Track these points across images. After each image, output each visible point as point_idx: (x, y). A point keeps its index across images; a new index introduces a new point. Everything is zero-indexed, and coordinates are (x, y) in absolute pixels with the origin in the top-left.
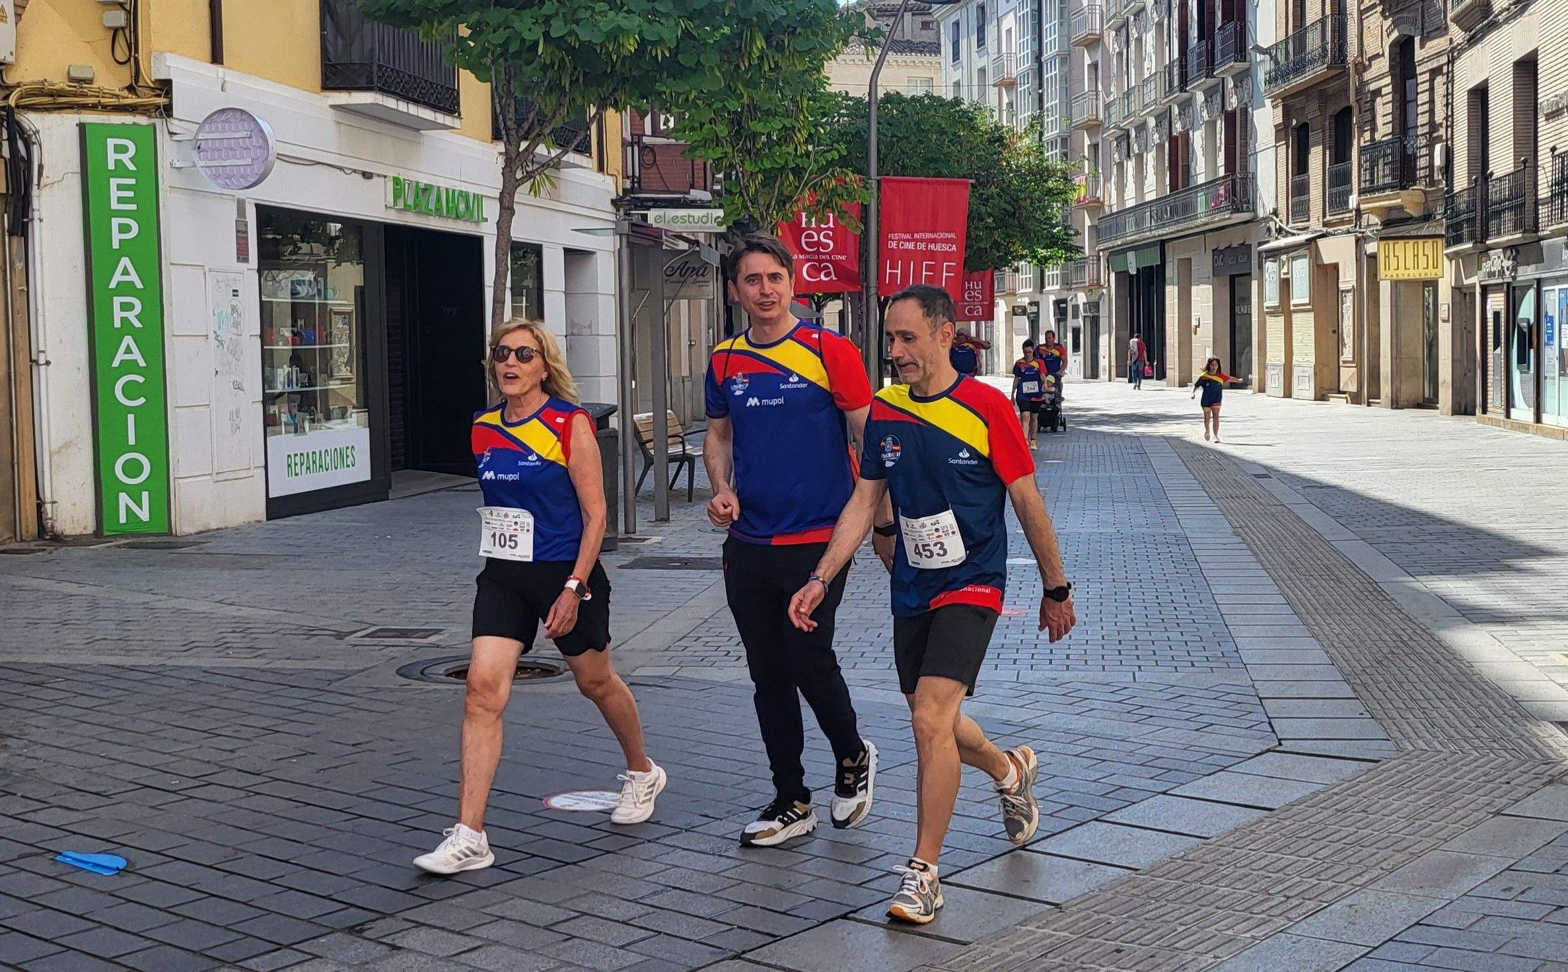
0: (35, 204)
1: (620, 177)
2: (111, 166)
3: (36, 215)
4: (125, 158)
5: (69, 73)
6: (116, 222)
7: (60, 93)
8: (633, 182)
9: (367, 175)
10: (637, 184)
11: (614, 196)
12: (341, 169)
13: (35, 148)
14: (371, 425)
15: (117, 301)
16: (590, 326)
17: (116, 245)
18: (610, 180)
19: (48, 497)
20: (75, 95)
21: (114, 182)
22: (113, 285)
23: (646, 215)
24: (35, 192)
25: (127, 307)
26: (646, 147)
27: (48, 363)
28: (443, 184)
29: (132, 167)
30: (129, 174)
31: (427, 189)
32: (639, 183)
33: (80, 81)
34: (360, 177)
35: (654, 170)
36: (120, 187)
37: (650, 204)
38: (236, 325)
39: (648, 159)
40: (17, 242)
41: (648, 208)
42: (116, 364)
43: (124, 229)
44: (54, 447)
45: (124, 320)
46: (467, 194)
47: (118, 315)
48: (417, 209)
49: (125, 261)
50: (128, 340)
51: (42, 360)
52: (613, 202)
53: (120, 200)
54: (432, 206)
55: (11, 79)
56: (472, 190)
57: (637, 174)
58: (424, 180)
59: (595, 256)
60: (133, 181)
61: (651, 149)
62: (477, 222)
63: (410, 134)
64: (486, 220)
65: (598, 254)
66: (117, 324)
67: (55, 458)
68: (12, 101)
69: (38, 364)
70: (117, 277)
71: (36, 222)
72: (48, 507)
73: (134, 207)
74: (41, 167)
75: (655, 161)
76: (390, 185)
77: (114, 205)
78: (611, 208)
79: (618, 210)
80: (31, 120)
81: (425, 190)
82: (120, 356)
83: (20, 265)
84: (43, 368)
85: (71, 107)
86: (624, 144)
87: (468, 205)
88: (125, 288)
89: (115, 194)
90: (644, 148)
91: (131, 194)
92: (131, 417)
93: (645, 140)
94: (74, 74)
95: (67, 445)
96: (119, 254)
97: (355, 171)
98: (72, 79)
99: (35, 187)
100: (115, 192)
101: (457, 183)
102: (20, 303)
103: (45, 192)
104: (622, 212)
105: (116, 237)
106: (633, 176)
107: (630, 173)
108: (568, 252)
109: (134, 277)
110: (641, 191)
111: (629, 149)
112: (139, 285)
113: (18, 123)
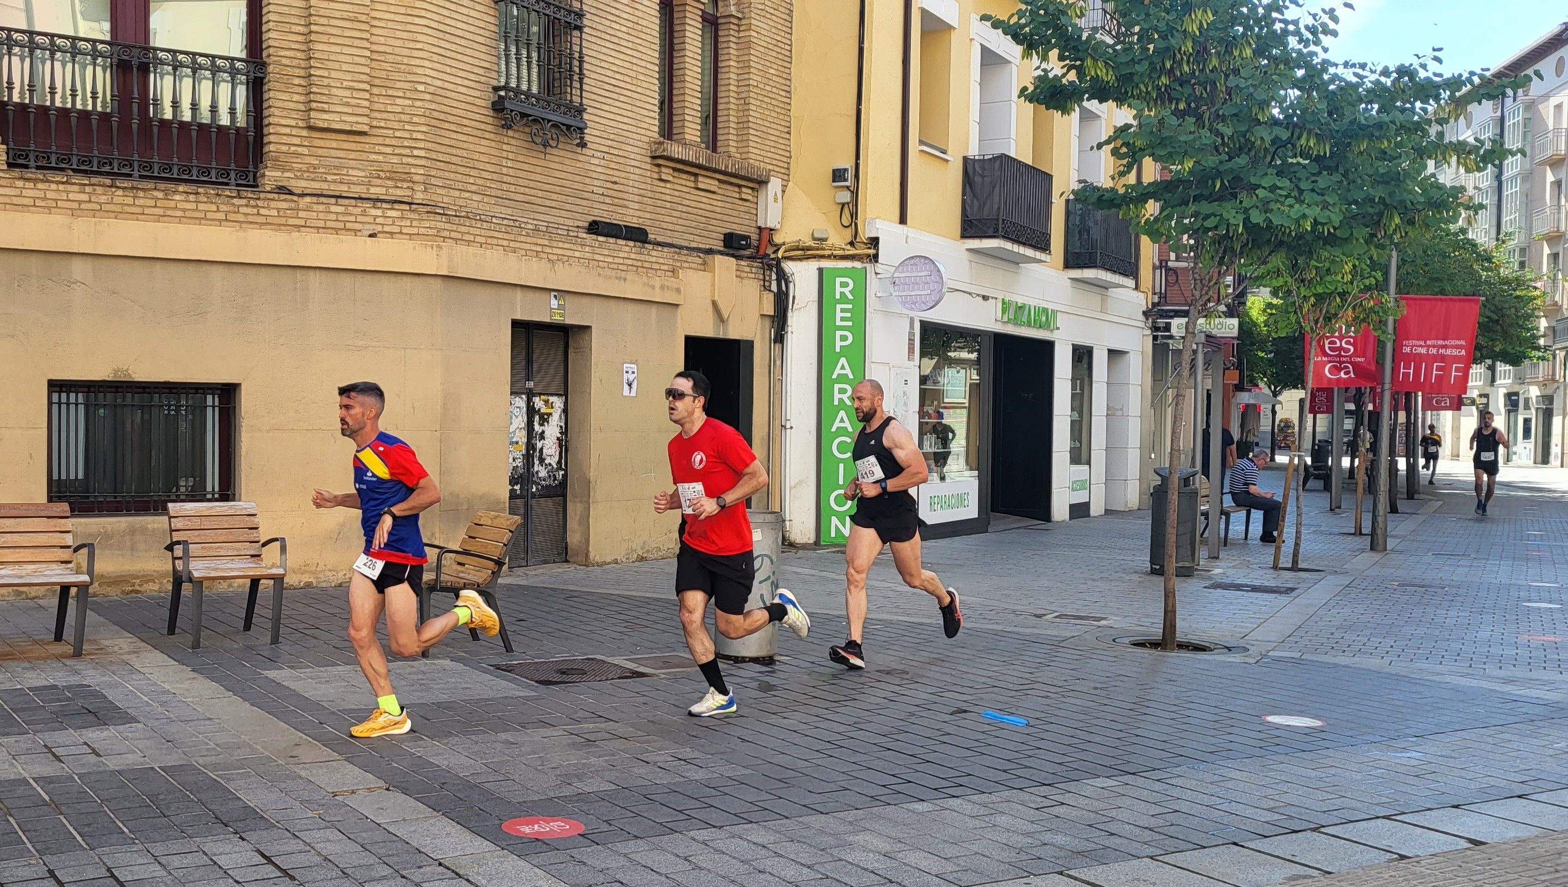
0: (790, 322)
1: (1150, 294)
2: (838, 297)
3: (790, 329)
4: (846, 291)
5: (813, 235)
6: (838, 333)
7: (809, 248)
8: (1160, 298)
9: (985, 298)
10: (1163, 298)
11: (1144, 309)
12: (970, 294)
13: (791, 285)
14: (980, 477)
15: (837, 387)
16: (1122, 410)
17: (838, 350)
18: (1142, 296)
19: (787, 518)
20: (818, 249)
21: (839, 307)
22: (834, 376)
23: (1170, 323)
24: (790, 314)
25: (843, 391)
26: (1170, 269)
27: (791, 428)
28: (1032, 302)
29: (850, 297)
30: (848, 301)
31: (1021, 308)
32: (1165, 297)
33: (819, 239)
34: (981, 299)
35: (1176, 287)
36: (842, 310)
37: (1172, 314)
38: (906, 404)
39: (1172, 279)
40: (778, 346)
41: (1172, 317)
42: (834, 429)
43: (844, 338)
44: (792, 485)
45: (841, 400)
46: (1045, 310)
47: (837, 396)
48: (1016, 322)
49: (843, 361)
50: (842, 413)
51: (788, 426)
52: (1144, 313)
53: (842, 319)
54: (1025, 319)
55: (778, 239)
56: (1050, 306)
57: (1163, 291)
58: (1020, 301)
59: (1128, 356)
60: (850, 306)
61: (1175, 271)
62: (1052, 331)
63: (1012, 267)
64: (1058, 329)
65: (1131, 355)
66: (836, 403)
67: (793, 491)
68: (780, 254)
69: (786, 429)
70: (838, 371)
71: (789, 334)
72: (787, 523)
73: (850, 324)
74: (794, 297)
75: (1177, 280)
76: (1000, 305)
77: (838, 323)
78: (1142, 318)
79: (1147, 319)
80: (789, 266)
81: (1020, 307)
82: (837, 424)
83: (778, 363)
84: (788, 431)
85: (814, 257)
86: (1154, 268)
87: (1046, 318)
88: (842, 378)
89: (839, 314)
90: (1168, 269)
91: (849, 315)
92: (841, 465)
93: (1170, 264)
94: (816, 235)
95: (800, 482)
96: (840, 355)
97: (978, 295)
98: (814, 239)
99: (790, 311)
100: (840, 314)
101: (1041, 302)
102: (778, 388)
103: (796, 313)
104: (1150, 320)
105: (839, 343)
106: (1161, 292)
107: (1158, 290)
108: (1111, 352)
109: (848, 371)
110: (1166, 304)
111: (1158, 272)
112: (851, 377)
113: (783, 271)
